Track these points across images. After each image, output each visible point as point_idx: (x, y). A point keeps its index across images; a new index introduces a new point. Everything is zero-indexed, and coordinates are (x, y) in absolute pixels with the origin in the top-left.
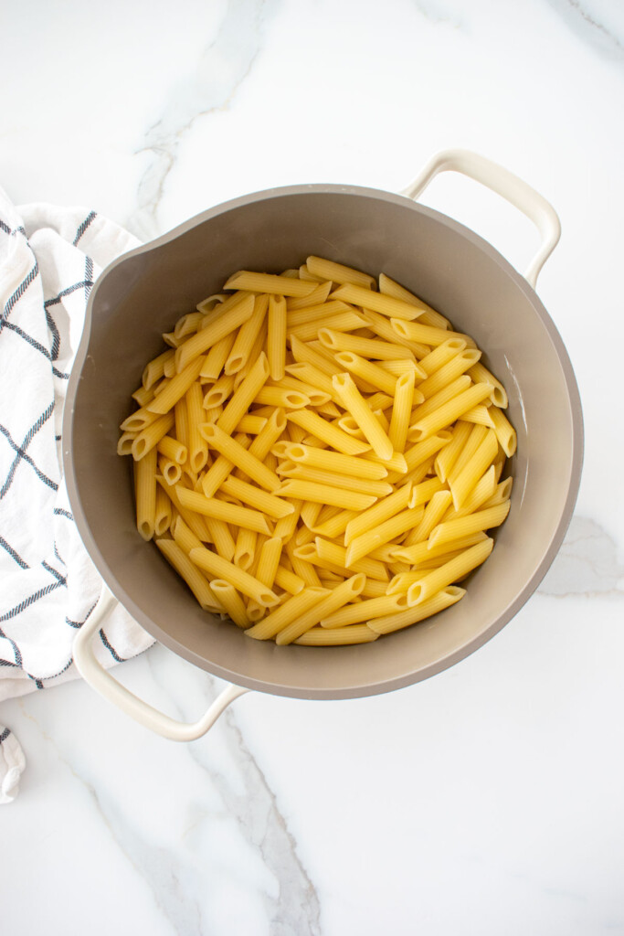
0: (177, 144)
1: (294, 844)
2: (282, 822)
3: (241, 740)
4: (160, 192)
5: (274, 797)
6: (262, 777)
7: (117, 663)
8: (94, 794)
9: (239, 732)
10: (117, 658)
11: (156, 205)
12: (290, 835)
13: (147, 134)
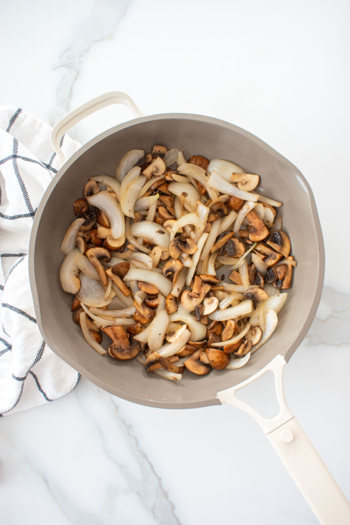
0: (80, 62)
1: (173, 508)
2: (166, 494)
3: (137, 445)
4: (71, 94)
5: (160, 479)
6: (152, 467)
7: (48, 402)
8: (46, 481)
9: (136, 439)
10: (47, 399)
11: (68, 103)
12: (171, 502)
13: (61, 57)
